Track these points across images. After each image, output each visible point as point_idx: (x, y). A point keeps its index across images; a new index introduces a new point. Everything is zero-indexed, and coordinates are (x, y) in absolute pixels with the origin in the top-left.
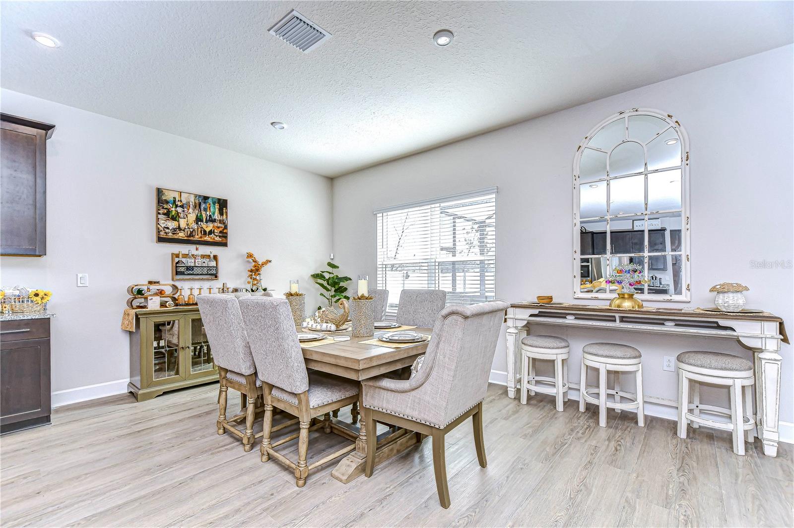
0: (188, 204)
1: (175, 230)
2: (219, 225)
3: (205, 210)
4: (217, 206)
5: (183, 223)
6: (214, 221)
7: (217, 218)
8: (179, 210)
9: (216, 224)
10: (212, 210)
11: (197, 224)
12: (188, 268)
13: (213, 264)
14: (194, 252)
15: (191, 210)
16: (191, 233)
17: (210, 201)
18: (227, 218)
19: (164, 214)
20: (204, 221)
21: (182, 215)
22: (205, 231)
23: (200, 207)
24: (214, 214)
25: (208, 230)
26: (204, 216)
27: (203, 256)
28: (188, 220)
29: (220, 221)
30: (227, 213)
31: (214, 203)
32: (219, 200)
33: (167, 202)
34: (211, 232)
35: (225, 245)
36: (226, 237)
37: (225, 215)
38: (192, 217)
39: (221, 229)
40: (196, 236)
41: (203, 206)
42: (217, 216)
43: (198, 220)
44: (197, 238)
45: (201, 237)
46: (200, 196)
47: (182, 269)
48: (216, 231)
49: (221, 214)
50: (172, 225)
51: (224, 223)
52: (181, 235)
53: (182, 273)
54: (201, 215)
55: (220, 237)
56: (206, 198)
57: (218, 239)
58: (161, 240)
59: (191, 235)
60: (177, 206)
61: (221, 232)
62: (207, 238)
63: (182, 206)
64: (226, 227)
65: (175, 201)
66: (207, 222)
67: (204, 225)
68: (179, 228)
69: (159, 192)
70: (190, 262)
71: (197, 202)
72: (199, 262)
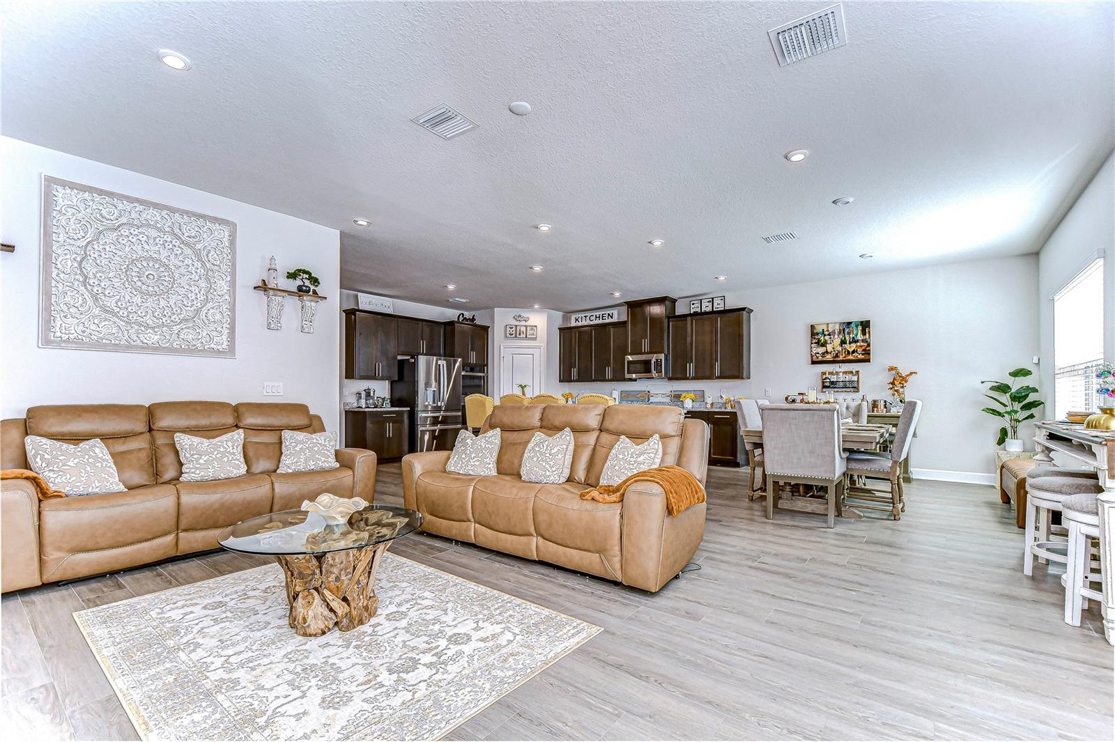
0: (834, 332)
1: (823, 354)
2: (862, 344)
3: (849, 333)
4: (860, 328)
5: (829, 348)
6: (858, 341)
7: (859, 338)
8: (827, 338)
9: (859, 344)
10: (855, 332)
11: (842, 346)
12: (832, 383)
13: (855, 378)
14: (838, 370)
15: (836, 336)
16: (837, 354)
17: (853, 325)
18: (869, 336)
19: (815, 343)
20: (848, 342)
21: (829, 342)
22: (848, 352)
23: (844, 333)
24: (857, 335)
25: (851, 350)
26: (847, 338)
27: (845, 373)
28: (834, 345)
29: (863, 341)
30: (869, 332)
31: (857, 326)
32: (862, 322)
33: (818, 334)
34: (853, 352)
35: (868, 361)
36: (869, 354)
37: (867, 335)
38: (837, 341)
39: (863, 348)
40: (841, 357)
41: (847, 330)
42: (860, 337)
43: (843, 342)
44: (841, 358)
45: (845, 357)
46: (844, 323)
47: (828, 384)
48: (859, 350)
49: (864, 333)
50: (822, 350)
51: (867, 342)
52: (829, 357)
53: (828, 387)
54: (845, 338)
55: (863, 354)
56: (849, 324)
57: (860, 357)
58: (813, 363)
59: (837, 356)
60: (825, 335)
61: (863, 350)
62: (850, 357)
63: (829, 335)
64: (869, 345)
65: (823, 332)
66: (850, 343)
67: (847, 346)
68: (827, 352)
69: (812, 327)
70: (834, 378)
71: (841, 328)
72: (842, 377)
